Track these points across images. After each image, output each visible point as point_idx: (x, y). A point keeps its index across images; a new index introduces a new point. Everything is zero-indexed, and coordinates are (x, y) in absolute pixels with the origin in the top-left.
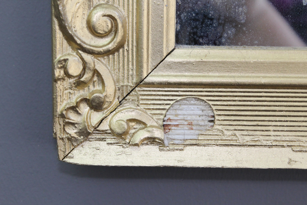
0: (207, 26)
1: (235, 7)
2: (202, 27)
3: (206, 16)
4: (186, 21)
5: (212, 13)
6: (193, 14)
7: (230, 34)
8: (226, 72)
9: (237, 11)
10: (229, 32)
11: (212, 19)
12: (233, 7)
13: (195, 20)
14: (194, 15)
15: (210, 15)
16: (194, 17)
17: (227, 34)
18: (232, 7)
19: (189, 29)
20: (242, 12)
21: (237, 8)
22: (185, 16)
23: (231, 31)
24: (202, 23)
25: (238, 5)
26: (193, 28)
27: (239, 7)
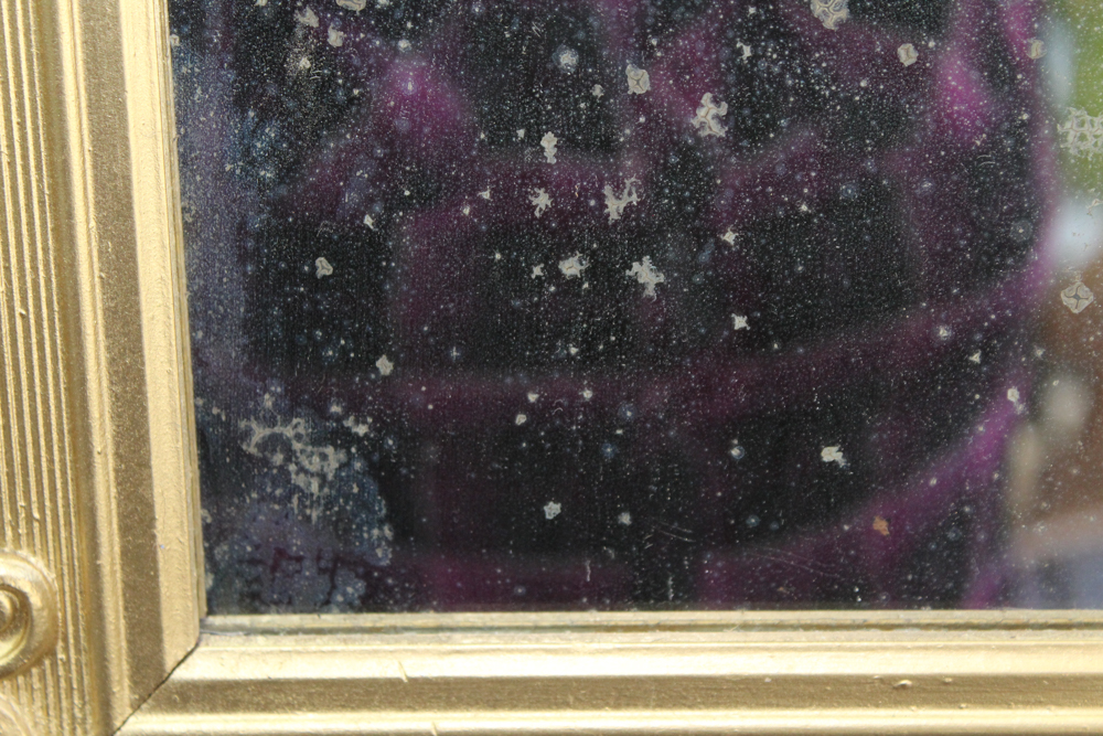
0: (289, 576)
1: (359, 527)
2: (273, 580)
3: (281, 553)
4: (230, 566)
5: (299, 543)
6: (245, 548)
7: (353, 594)
8: (337, 706)
9: (366, 535)
10: (350, 590)
11: (299, 559)
12: (354, 527)
13: (253, 562)
14: (249, 549)
15: (295, 548)
16: (249, 553)
17: (345, 594)
18: (351, 528)
19: (238, 584)
20: (379, 539)
21: (365, 528)
22: (225, 552)
23: (354, 588)
24: (274, 569)
25: (367, 522)
26: (249, 583)
27: (371, 527)
